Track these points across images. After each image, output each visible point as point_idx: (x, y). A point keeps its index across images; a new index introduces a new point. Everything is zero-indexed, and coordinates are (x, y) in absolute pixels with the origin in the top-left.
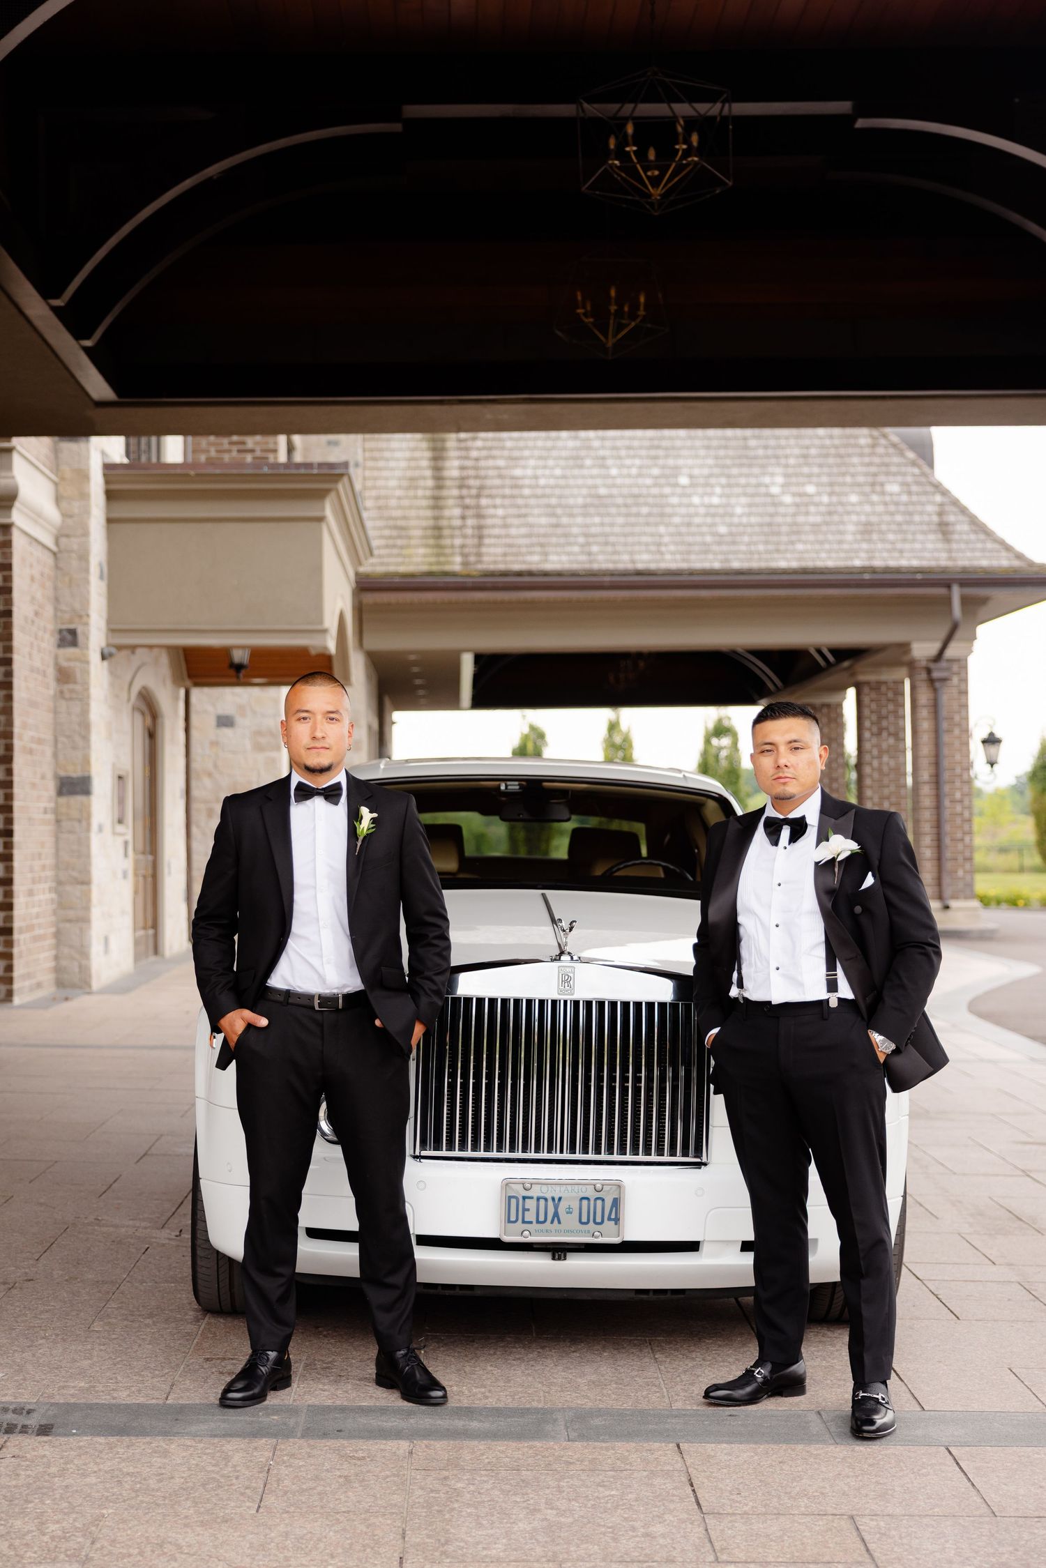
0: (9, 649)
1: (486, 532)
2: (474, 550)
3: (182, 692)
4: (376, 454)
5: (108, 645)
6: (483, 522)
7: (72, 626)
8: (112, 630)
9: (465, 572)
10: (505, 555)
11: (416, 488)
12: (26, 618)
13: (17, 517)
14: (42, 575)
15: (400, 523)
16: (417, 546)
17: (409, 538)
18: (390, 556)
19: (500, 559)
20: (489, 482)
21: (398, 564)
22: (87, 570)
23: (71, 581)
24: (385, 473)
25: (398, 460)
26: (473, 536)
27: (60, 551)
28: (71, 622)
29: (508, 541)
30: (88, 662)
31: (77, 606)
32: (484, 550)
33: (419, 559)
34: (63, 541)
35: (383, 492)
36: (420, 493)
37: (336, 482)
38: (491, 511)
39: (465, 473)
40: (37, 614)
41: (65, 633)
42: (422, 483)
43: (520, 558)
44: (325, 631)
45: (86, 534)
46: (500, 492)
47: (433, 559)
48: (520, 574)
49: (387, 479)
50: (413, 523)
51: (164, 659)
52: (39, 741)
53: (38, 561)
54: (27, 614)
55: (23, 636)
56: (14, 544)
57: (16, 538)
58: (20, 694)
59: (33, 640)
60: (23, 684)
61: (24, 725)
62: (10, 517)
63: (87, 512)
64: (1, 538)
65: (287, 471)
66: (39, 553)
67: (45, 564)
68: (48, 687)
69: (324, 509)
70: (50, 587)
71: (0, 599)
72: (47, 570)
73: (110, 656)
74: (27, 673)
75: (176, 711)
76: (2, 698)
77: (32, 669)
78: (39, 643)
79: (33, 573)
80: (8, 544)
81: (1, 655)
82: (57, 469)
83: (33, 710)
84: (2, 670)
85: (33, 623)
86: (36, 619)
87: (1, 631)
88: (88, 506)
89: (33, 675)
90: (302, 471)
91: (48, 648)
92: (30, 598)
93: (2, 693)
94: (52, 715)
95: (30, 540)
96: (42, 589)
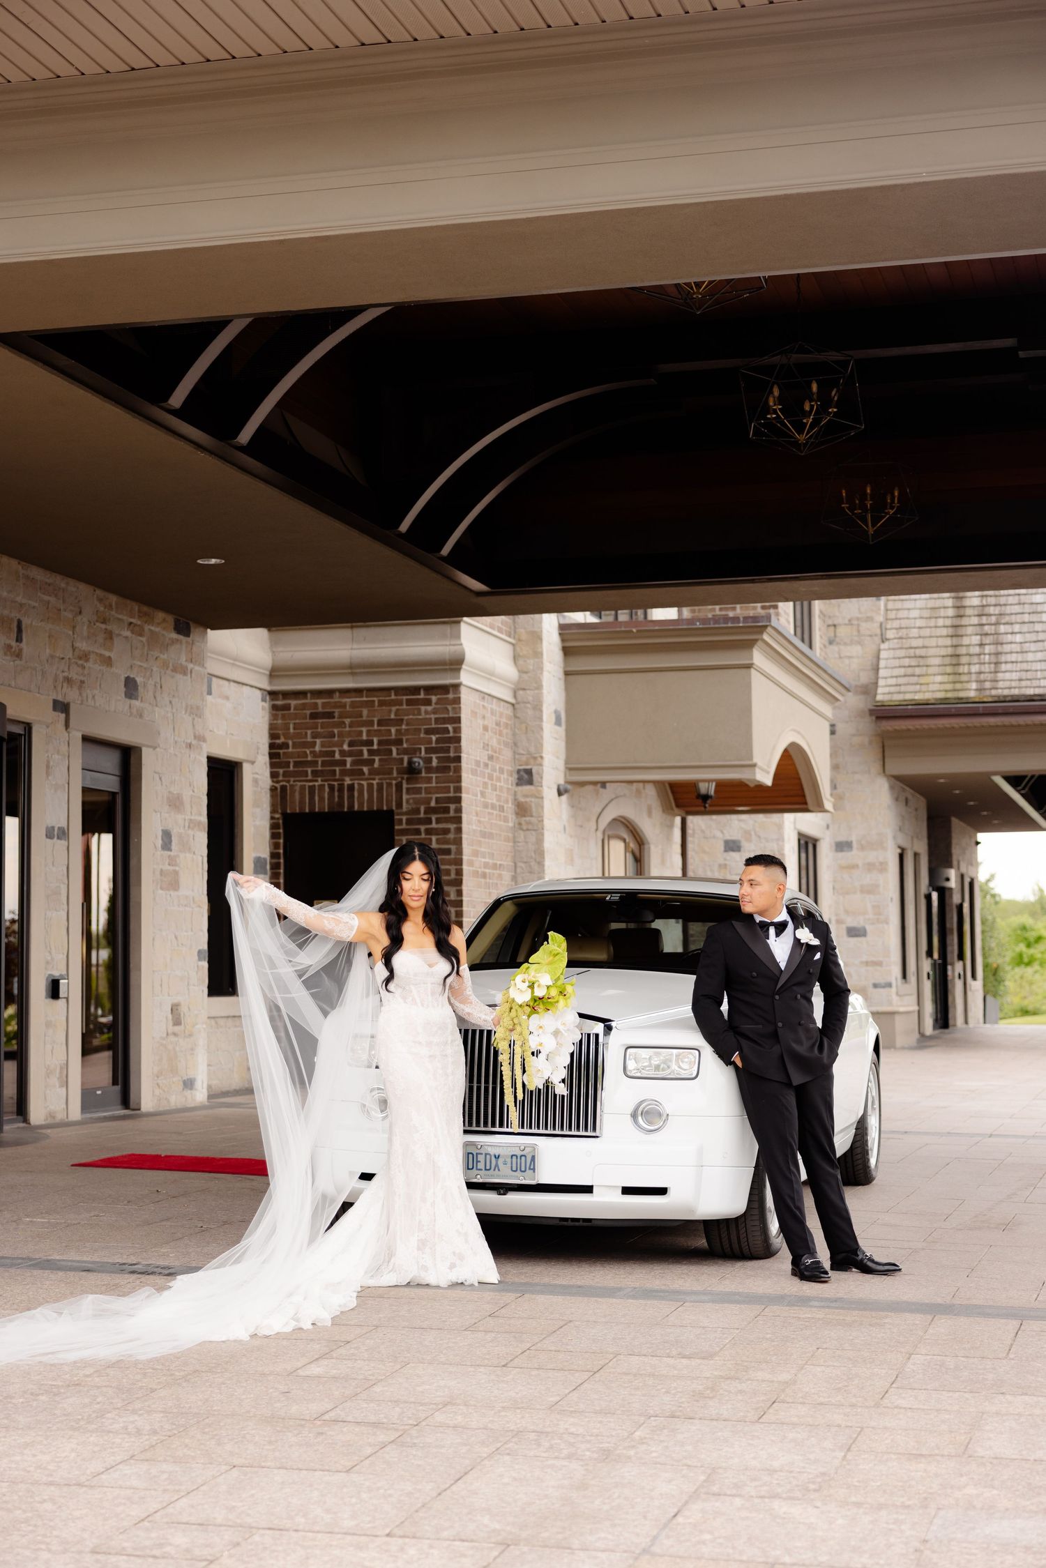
0: (459, 789)
1: (1003, 658)
2: (989, 676)
3: (678, 820)
5: (567, 782)
6: (1000, 648)
7: (528, 767)
8: (570, 769)
9: (977, 700)
10: (1020, 680)
12: (478, 763)
13: (465, 678)
14: (498, 724)
15: (918, 652)
16: (935, 675)
17: (928, 666)
18: (908, 684)
19: (1014, 684)
20: (1008, 610)
21: (915, 693)
22: (541, 719)
23: (526, 728)
26: (990, 663)
27: (518, 703)
28: (527, 763)
29: (1025, 666)
30: (542, 798)
31: (532, 749)
32: (1000, 676)
33: (936, 687)
34: (521, 693)
35: (904, 623)
36: (941, 622)
37: (762, 633)
38: (1009, 638)
39: (985, 603)
40: (491, 758)
41: (522, 773)
42: (942, 613)
43: (1035, 683)
44: (755, 765)
45: (539, 687)
46: (1019, 618)
47: (949, 687)
48: (1031, 699)
50: (931, 652)
51: (651, 791)
52: (495, 867)
53: (493, 713)
54: (478, 759)
55: (474, 778)
56: (463, 701)
57: (465, 695)
58: (470, 827)
59: (486, 780)
60: (474, 818)
61: (476, 853)
62: (459, 677)
63: (540, 668)
64: (451, 696)
65: (717, 626)
66: (494, 705)
67: (501, 715)
68: (506, 820)
69: (752, 658)
70: (507, 734)
71: (449, 747)
72: (504, 720)
73: (566, 791)
74: (478, 809)
75: (669, 838)
76: (452, 830)
77: (486, 806)
78: (494, 782)
79: (486, 723)
80: (457, 701)
81: (451, 794)
82: (515, 632)
83: (487, 840)
84: (452, 807)
85: (486, 765)
86: (490, 763)
87: (451, 774)
88: (542, 663)
89: (487, 810)
90: (730, 625)
91: (505, 786)
92: (482, 745)
93: (452, 827)
94: (511, 844)
95: (482, 695)
96: (498, 736)
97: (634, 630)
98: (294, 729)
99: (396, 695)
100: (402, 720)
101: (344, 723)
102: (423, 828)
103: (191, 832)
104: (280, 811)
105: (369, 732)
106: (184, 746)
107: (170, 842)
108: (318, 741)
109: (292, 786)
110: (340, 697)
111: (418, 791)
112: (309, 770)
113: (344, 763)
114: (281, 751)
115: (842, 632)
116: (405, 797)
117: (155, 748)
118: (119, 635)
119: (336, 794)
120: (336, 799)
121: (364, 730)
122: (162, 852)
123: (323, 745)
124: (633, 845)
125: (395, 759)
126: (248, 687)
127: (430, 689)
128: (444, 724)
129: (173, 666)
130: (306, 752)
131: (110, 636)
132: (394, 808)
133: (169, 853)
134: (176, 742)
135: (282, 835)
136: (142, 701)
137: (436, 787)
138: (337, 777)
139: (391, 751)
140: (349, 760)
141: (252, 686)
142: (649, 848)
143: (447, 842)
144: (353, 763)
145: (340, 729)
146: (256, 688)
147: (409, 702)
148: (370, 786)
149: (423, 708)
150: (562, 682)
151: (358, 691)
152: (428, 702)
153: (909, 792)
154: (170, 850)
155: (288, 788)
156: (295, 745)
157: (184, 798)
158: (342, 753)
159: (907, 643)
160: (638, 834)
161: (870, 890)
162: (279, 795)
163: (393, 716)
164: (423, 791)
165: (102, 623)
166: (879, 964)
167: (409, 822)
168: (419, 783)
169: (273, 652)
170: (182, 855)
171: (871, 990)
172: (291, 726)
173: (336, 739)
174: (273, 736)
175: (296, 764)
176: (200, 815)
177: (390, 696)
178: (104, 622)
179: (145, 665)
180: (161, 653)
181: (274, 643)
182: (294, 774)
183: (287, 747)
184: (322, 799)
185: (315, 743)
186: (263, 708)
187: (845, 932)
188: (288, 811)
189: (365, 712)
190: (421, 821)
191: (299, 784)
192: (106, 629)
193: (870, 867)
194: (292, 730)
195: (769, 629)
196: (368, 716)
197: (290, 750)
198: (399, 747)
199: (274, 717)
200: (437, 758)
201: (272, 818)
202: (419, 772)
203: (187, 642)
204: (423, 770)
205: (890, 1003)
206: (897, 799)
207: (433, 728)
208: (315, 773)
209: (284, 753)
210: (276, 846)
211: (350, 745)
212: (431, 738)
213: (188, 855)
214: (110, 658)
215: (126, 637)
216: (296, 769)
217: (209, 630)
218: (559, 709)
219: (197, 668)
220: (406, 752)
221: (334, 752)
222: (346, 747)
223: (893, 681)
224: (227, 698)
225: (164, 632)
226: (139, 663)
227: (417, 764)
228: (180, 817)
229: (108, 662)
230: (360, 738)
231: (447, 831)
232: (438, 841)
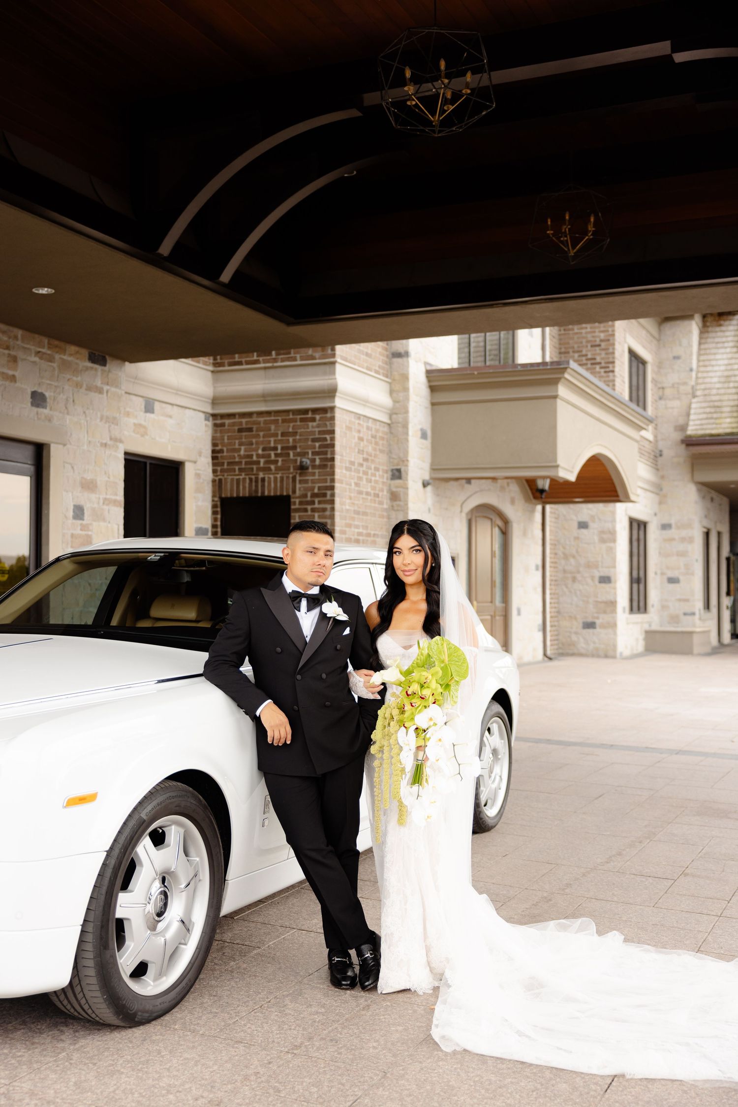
0: (333, 480)
3: (539, 508)
4: (707, 363)
5: (432, 478)
7: (398, 467)
8: (433, 469)
11: (729, 382)
12: (352, 463)
13: (339, 402)
14: (374, 437)
15: (716, 404)
16: (726, 418)
17: (722, 412)
18: (708, 424)
21: (712, 429)
22: (407, 434)
23: (398, 441)
24: (710, 374)
25: (719, 365)
27: (392, 423)
28: (398, 465)
30: (407, 488)
31: (402, 455)
33: (726, 425)
34: (394, 416)
35: (708, 386)
36: (732, 385)
37: (563, 373)
40: (366, 460)
41: (395, 471)
44: (557, 466)
45: (407, 412)
47: (734, 425)
49: (711, 377)
50: (725, 403)
52: (369, 535)
53: (368, 428)
54: (353, 460)
55: (348, 473)
56: (336, 418)
57: (338, 415)
58: (344, 507)
59: (361, 475)
60: (348, 501)
61: (349, 526)
62: (334, 402)
63: (407, 399)
64: (329, 415)
65: (532, 368)
66: (370, 424)
67: (377, 431)
68: (381, 503)
69: (557, 391)
70: (383, 444)
71: (327, 451)
72: (381, 434)
73: (428, 484)
74: (352, 495)
75: (531, 519)
76: (329, 509)
77: (360, 493)
78: (369, 477)
79: (361, 435)
80: (333, 418)
81: (328, 484)
82: (391, 375)
83: (361, 517)
84: (329, 493)
85: (361, 465)
86: (365, 464)
87: (328, 470)
88: (408, 395)
89: (361, 496)
90: (541, 367)
91: (381, 480)
92: (357, 450)
93: (328, 506)
94: (385, 520)
95: (358, 416)
96: (373, 445)
97: (476, 373)
98: (228, 439)
99: (293, 415)
100: (296, 432)
101: (259, 435)
102: (309, 507)
103: (106, 507)
104: (218, 496)
105: (275, 441)
106: (99, 445)
107: (83, 514)
108: (243, 448)
109: (225, 479)
110: (257, 417)
111: (306, 482)
112: (237, 468)
113: (258, 463)
114: (219, 455)
115: (668, 392)
116: (298, 486)
117: (65, 445)
118: (25, 360)
119: (254, 484)
120: (254, 488)
121: (272, 439)
122: (74, 521)
123: (245, 451)
124: (499, 522)
125: (292, 460)
126: (191, 411)
127: (315, 411)
128: (325, 434)
129: (87, 385)
130: (234, 456)
131: (14, 360)
132: (291, 493)
133: (80, 522)
134: (90, 442)
135: (220, 513)
136: (51, 409)
137: (319, 479)
138: (255, 472)
139: (288, 454)
140: (262, 461)
141: (194, 410)
142: (512, 526)
143: (325, 517)
144: (266, 462)
145: (257, 439)
146: (199, 411)
147: (302, 420)
148: (276, 478)
149: (310, 424)
150: (429, 411)
151: (269, 413)
152: (313, 420)
153: (714, 494)
154: (83, 519)
155: (223, 480)
156: (228, 451)
157: (99, 483)
158: (258, 456)
159: (708, 398)
160: (502, 514)
161: (682, 554)
162: (218, 485)
163: (291, 430)
164: (310, 482)
165: (5, 349)
166: (687, 600)
167: (301, 503)
168: (306, 476)
169: (214, 387)
170: (95, 524)
171: (682, 617)
172: (226, 438)
173: (254, 446)
174: (214, 445)
175: (229, 464)
176: (116, 495)
177: (289, 415)
178: (8, 348)
179: (56, 384)
180: (74, 376)
181: (215, 381)
182: (227, 470)
183: (223, 452)
184: (244, 487)
185: (239, 450)
186: (206, 425)
187: (665, 580)
188: (223, 496)
189: (273, 427)
190: (308, 503)
191: (230, 477)
192: (9, 355)
193: (683, 540)
194: (226, 441)
195: (569, 370)
196: (275, 430)
197: (225, 454)
198: (295, 451)
199: (215, 431)
200: (320, 458)
201: (213, 501)
202: (307, 468)
203: (102, 370)
204: (310, 468)
205: (694, 626)
206: (704, 498)
207: (317, 438)
208: (241, 470)
209: (221, 456)
210: (215, 520)
211: (264, 449)
212: (315, 445)
213: (102, 524)
214: (14, 376)
215: (34, 363)
216: (229, 467)
217: (127, 363)
218: (425, 428)
219: (113, 389)
220: (299, 454)
221: (252, 455)
222: (260, 452)
223: (698, 422)
224: (170, 417)
225: (77, 361)
226: (48, 382)
227: (305, 463)
228: (93, 496)
229: (13, 379)
230: (268, 445)
231: (324, 510)
232: (319, 517)
